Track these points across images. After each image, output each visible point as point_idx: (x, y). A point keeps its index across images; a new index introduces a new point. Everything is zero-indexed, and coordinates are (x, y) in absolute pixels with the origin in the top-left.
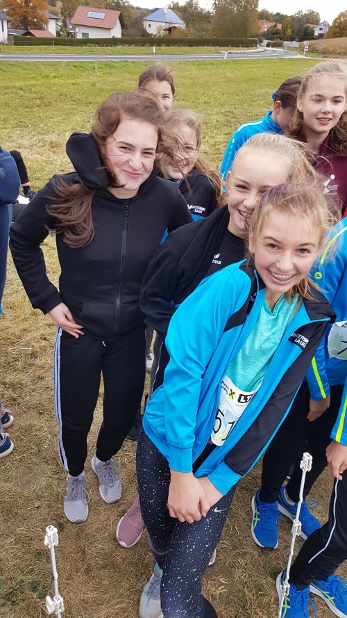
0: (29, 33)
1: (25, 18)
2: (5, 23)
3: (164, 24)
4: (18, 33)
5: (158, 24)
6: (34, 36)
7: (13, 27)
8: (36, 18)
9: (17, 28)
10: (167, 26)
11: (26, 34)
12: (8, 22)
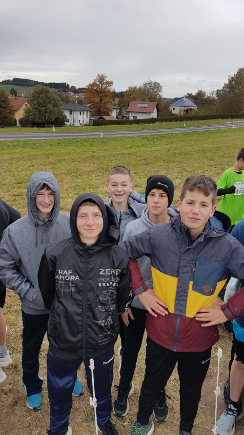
0: (102, 118)
1: (99, 109)
2: (89, 113)
3: (183, 107)
4: (96, 118)
5: (180, 108)
6: (104, 119)
7: (92, 115)
8: (106, 109)
9: (94, 115)
10: (185, 108)
11: (100, 119)
12: (90, 111)
